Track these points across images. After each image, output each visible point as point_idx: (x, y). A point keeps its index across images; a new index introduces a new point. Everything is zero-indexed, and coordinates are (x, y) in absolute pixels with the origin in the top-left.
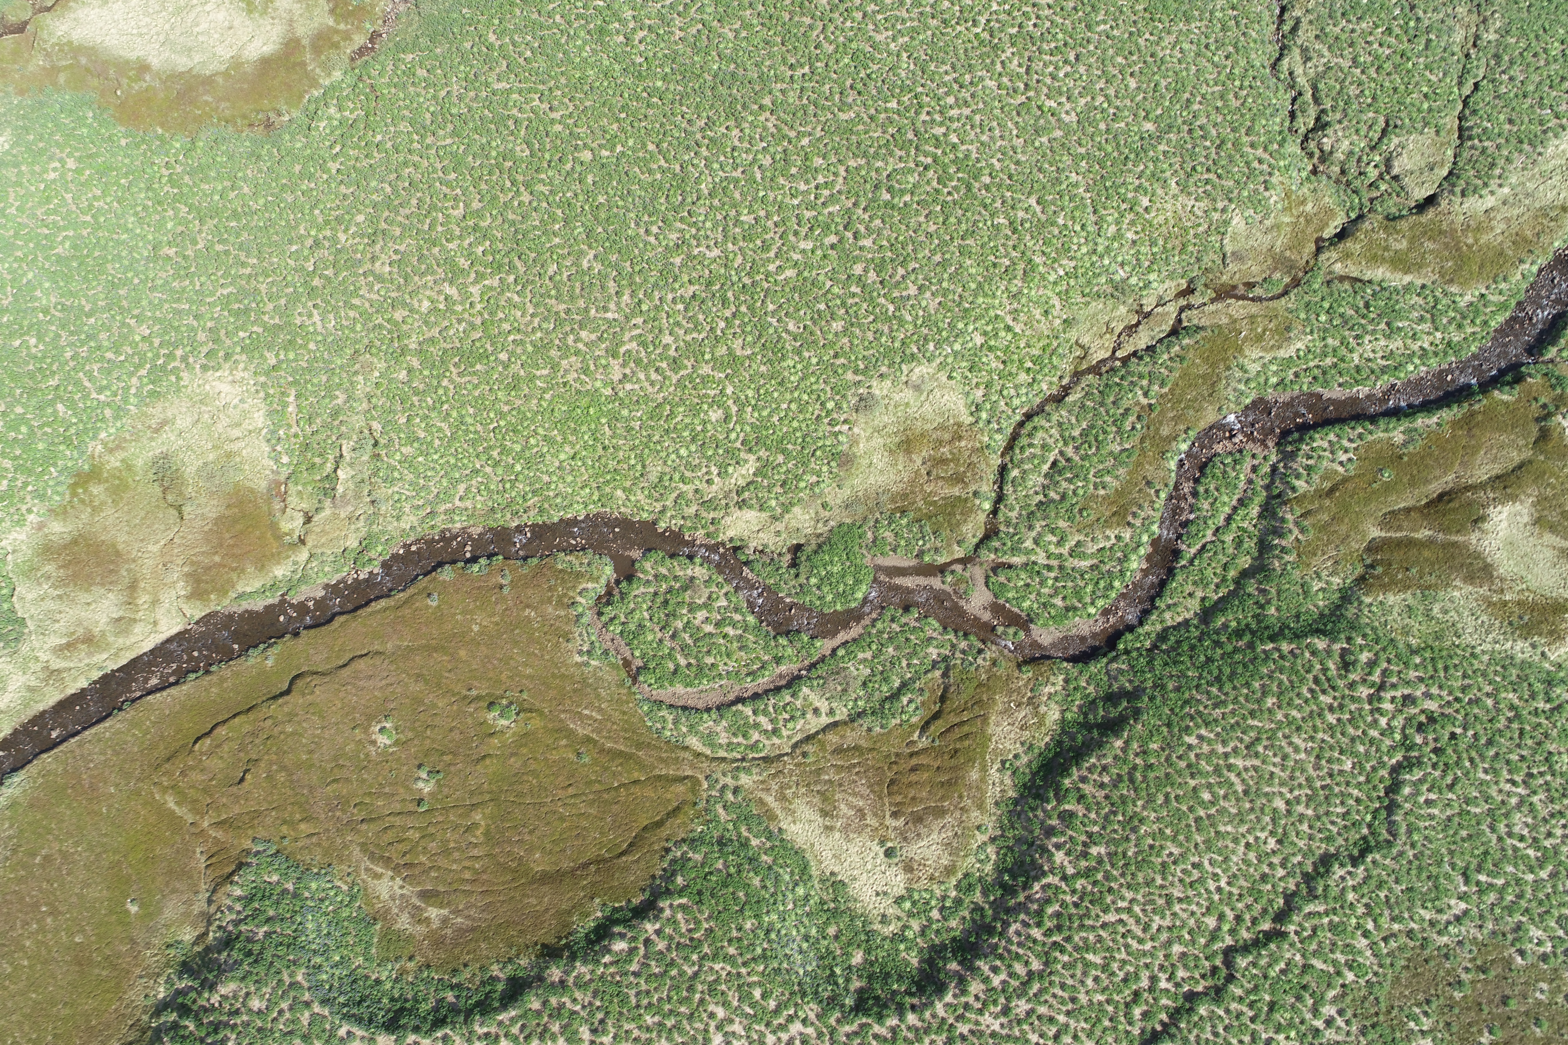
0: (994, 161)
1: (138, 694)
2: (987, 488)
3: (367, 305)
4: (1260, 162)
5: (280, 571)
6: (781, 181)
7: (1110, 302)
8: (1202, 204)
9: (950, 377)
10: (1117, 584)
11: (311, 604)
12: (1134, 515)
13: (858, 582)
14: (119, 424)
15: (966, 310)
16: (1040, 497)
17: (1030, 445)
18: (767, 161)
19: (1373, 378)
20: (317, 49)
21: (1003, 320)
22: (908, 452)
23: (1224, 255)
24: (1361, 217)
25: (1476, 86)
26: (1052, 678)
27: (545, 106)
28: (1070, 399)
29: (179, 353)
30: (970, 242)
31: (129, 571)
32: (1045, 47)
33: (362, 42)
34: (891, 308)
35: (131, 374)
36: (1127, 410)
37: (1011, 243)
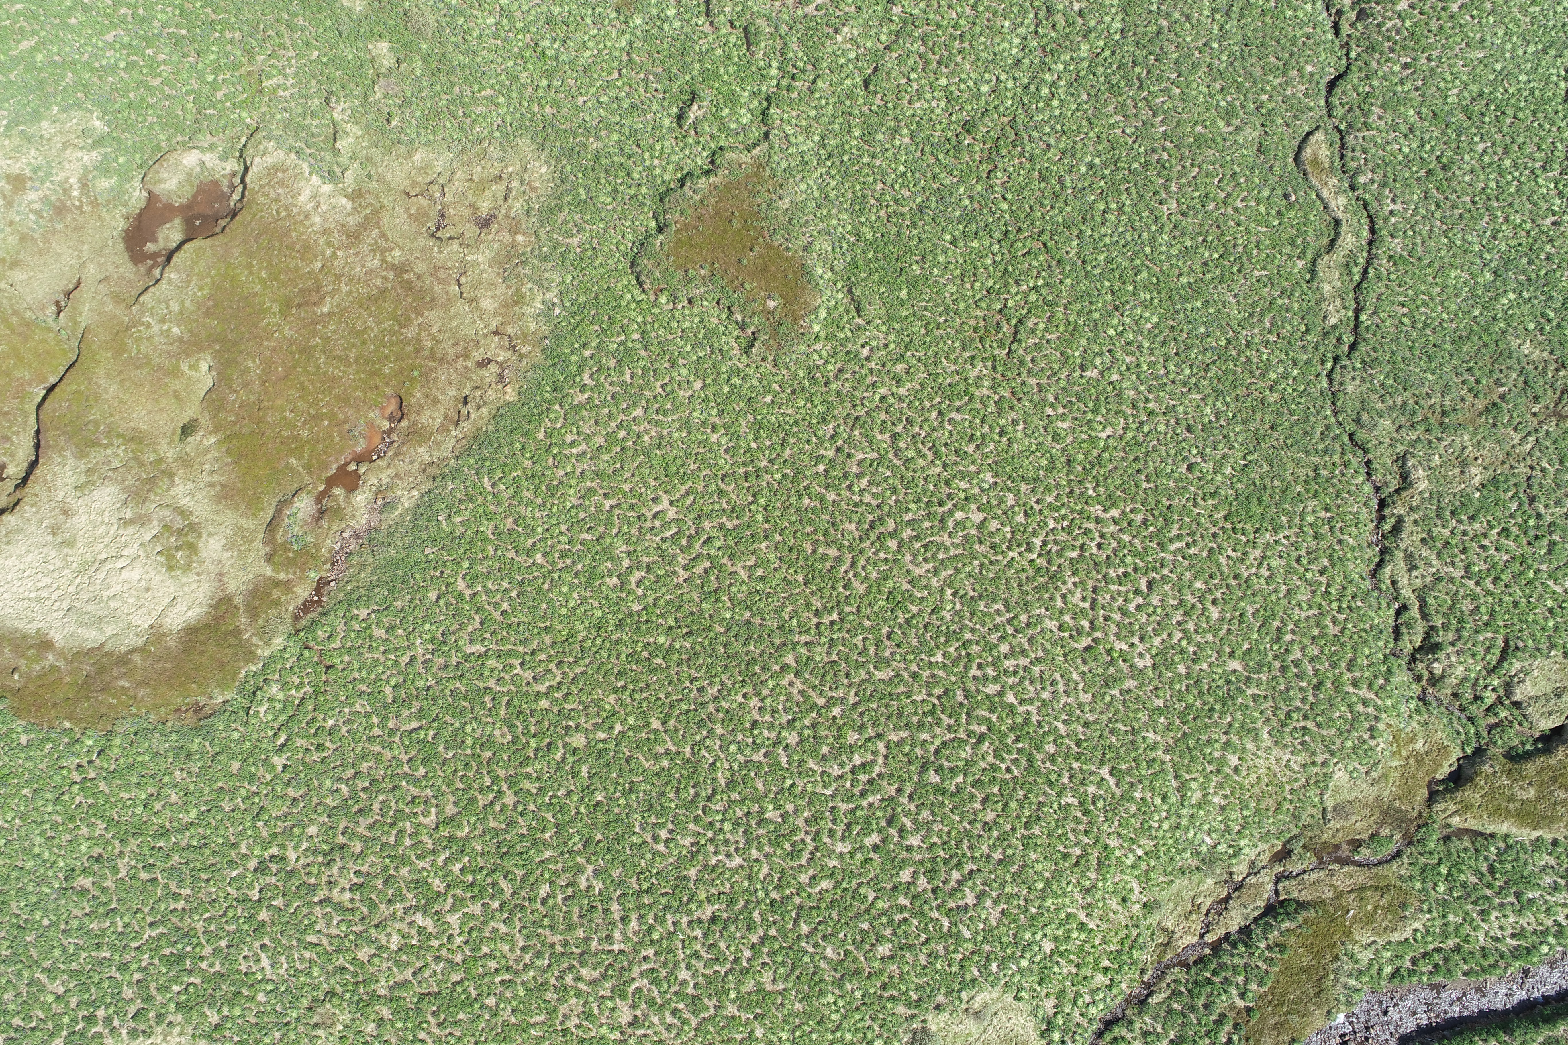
0: (1060, 725)
3: (325, 942)
4: (1365, 703)
6: (811, 764)
7: (1196, 877)
8: (1299, 759)
9: (1017, 998)
15: (1034, 918)
18: (793, 740)
19: (1502, 964)
20: (253, 613)
21: (1075, 917)
23: (1324, 810)
24: (1479, 752)
27: (529, 674)
28: (1154, 1000)
30: (1036, 830)
32: (1112, 574)
33: (306, 595)
34: (946, 924)
36: (1223, 1016)
37: (1081, 827)
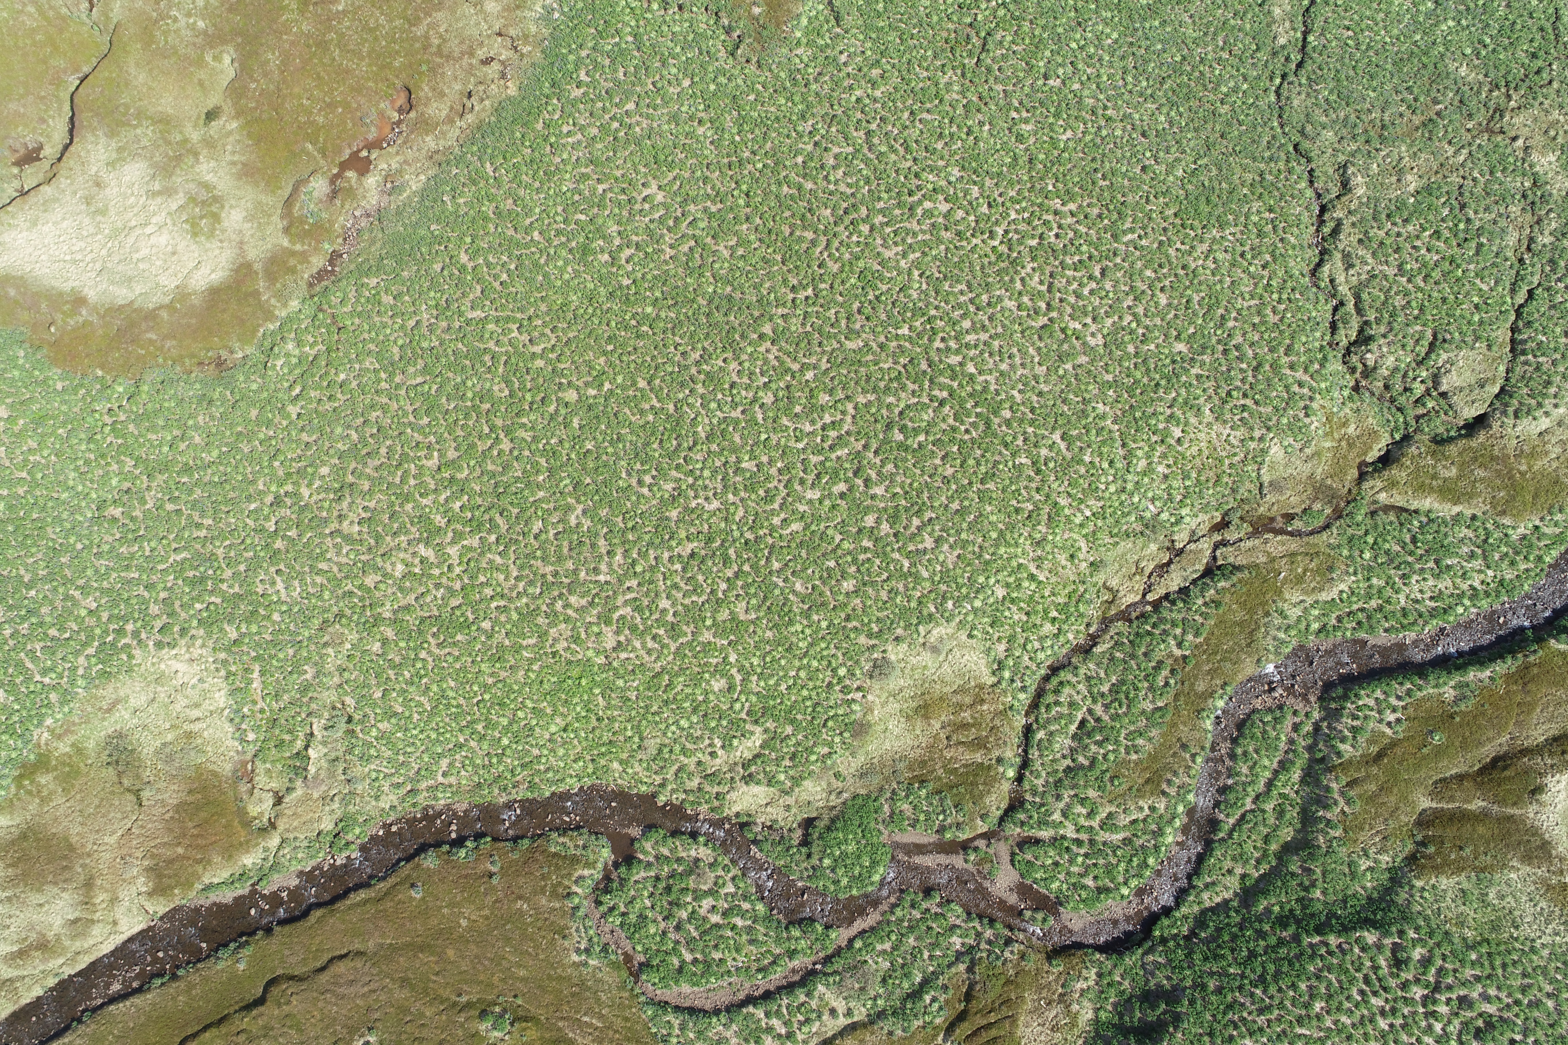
0: (1015, 393)
1: (100, 1001)
2: (1011, 753)
3: (335, 569)
4: (1301, 385)
5: (250, 860)
6: (785, 421)
7: (1140, 541)
8: (1238, 433)
9: (970, 636)
10: (1151, 861)
11: (284, 894)
12: (1169, 782)
13: (874, 863)
14: (66, 709)
15: (987, 563)
16: (1068, 762)
17: (1057, 703)
18: (768, 399)
19: (1421, 622)
20: (271, 277)
21: (1026, 568)
22: (926, 717)
23: (1261, 485)
24: (1406, 438)
25: (1530, 293)
26: (1084, 971)
27: (525, 338)
28: (1098, 650)
29: (130, 627)
30: (991, 486)
31: (83, 866)
32: (1069, 261)
33: (321, 265)
34: (906, 564)
35: (77, 653)
36: (1160, 663)
37: (1034, 485)
